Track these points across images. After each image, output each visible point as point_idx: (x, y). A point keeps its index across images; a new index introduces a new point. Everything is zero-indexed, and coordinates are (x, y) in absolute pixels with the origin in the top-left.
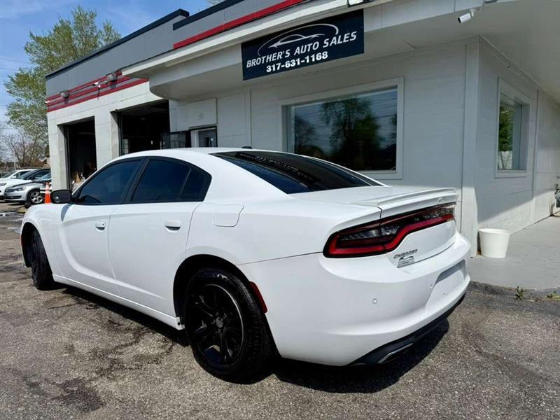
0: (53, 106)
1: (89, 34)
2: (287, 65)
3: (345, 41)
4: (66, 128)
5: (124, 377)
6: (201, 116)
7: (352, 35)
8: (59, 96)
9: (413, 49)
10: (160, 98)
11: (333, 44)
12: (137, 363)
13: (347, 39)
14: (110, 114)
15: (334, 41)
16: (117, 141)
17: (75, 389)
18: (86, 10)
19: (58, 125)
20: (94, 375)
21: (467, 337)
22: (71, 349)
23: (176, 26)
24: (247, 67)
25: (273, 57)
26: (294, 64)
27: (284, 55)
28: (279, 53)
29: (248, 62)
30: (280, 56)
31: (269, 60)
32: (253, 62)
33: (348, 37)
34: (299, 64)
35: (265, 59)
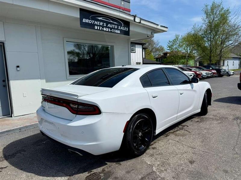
15: (122, 28)
24: (83, 21)
25: (98, 23)
26: (108, 30)
27: (103, 24)
28: (101, 23)
29: (84, 19)
30: (102, 24)
31: (96, 23)
32: (87, 21)
33: (126, 29)
34: (109, 31)
35: (94, 22)
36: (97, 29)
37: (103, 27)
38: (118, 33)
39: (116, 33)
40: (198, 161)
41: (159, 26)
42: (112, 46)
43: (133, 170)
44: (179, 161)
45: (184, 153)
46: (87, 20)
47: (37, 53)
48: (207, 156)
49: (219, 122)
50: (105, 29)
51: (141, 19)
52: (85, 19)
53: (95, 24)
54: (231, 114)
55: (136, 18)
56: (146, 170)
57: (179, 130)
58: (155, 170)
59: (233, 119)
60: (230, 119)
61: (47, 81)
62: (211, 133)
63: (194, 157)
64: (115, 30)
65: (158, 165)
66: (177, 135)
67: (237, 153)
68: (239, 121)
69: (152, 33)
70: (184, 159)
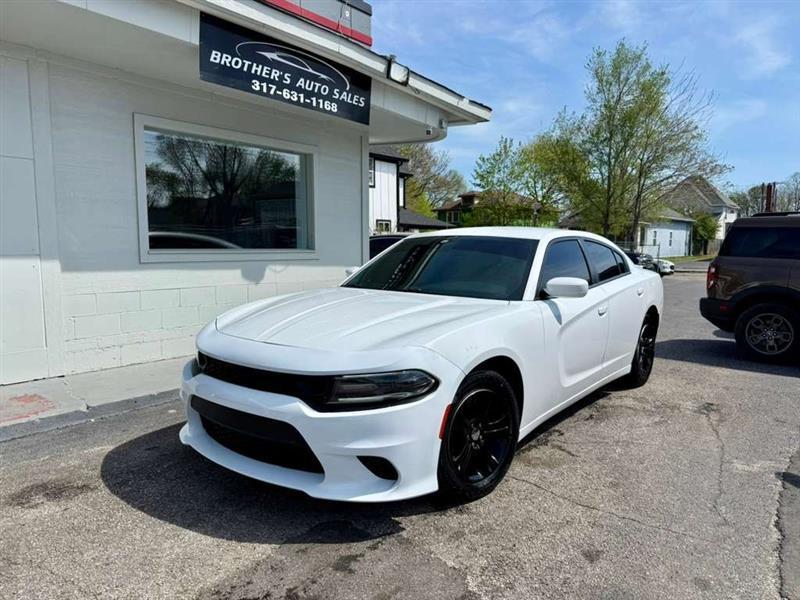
3: (354, 103)
7: (361, 100)
11: (343, 99)
15: (344, 96)
24: (212, 60)
25: (265, 71)
26: (296, 99)
27: (281, 78)
28: (274, 71)
29: (214, 52)
30: (276, 76)
31: (256, 71)
32: (226, 59)
33: (357, 100)
34: (302, 101)
35: (250, 67)
36: (260, 92)
37: (281, 86)
38: (330, 112)
39: (324, 110)
40: (612, 553)
41: (466, 101)
42: (305, 155)
43: (398, 589)
44: (551, 553)
45: (561, 525)
46: (225, 55)
47: (31, 162)
48: (639, 535)
49: (657, 420)
50: (286, 94)
51: (409, 72)
52: (219, 54)
53: (253, 72)
54: (686, 395)
55: (393, 66)
56: (443, 589)
57: (535, 447)
58: (475, 589)
59: (695, 412)
60: (688, 412)
61: (66, 268)
62: (639, 454)
63: (599, 539)
64: (321, 101)
65: (484, 569)
66: (533, 462)
67: (726, 523)
68: (714, 417)
69: (441, 123)
70: (566, 546)
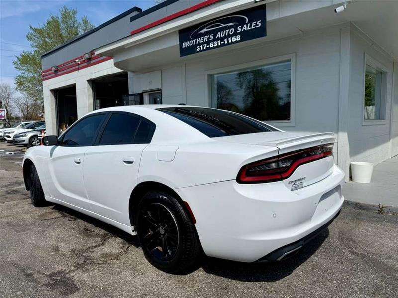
0: (46, 77)
1: (72, 25)
2: (211, 45)
3: (252, 28)
4: (56, 93)
5: (94, 269)
6: (150, 83)
7: (258, 23)
8: (51, 70)
9: (301, 33)
10: (122, 70)
11: (244, 30)
12: (103, 259)
13: (254, 26)
14: (86, 82)
15: (245, 28)
16: (91, 101)
17: (59, 278)
18: (69, 8)
19: (50, 90)
20: (73, 268)
21: (342, 241)
22: (56, 249)
23: (133, 19)
24: (183, 47)
25: (201, 40)
26: (216, 45)
27: (209, 38)
28: (205, 37)
29: (183, 43)
32: (187, 44)
33: (255, 24)
34: (220, 44)
35: (196, 41)
